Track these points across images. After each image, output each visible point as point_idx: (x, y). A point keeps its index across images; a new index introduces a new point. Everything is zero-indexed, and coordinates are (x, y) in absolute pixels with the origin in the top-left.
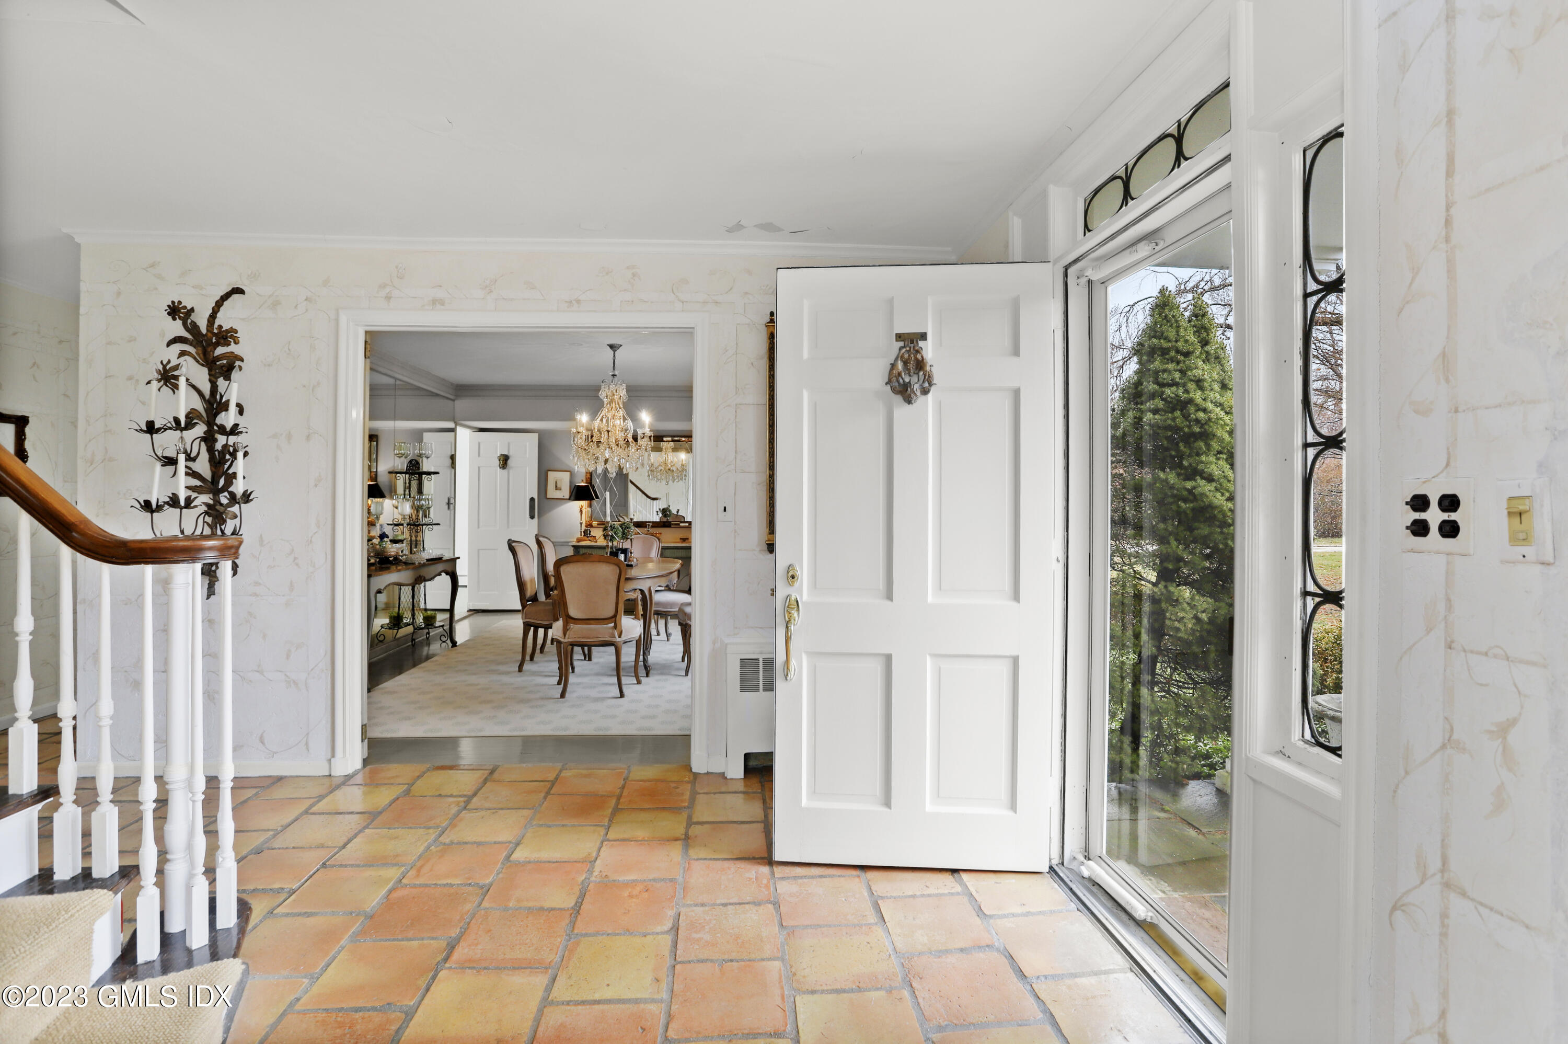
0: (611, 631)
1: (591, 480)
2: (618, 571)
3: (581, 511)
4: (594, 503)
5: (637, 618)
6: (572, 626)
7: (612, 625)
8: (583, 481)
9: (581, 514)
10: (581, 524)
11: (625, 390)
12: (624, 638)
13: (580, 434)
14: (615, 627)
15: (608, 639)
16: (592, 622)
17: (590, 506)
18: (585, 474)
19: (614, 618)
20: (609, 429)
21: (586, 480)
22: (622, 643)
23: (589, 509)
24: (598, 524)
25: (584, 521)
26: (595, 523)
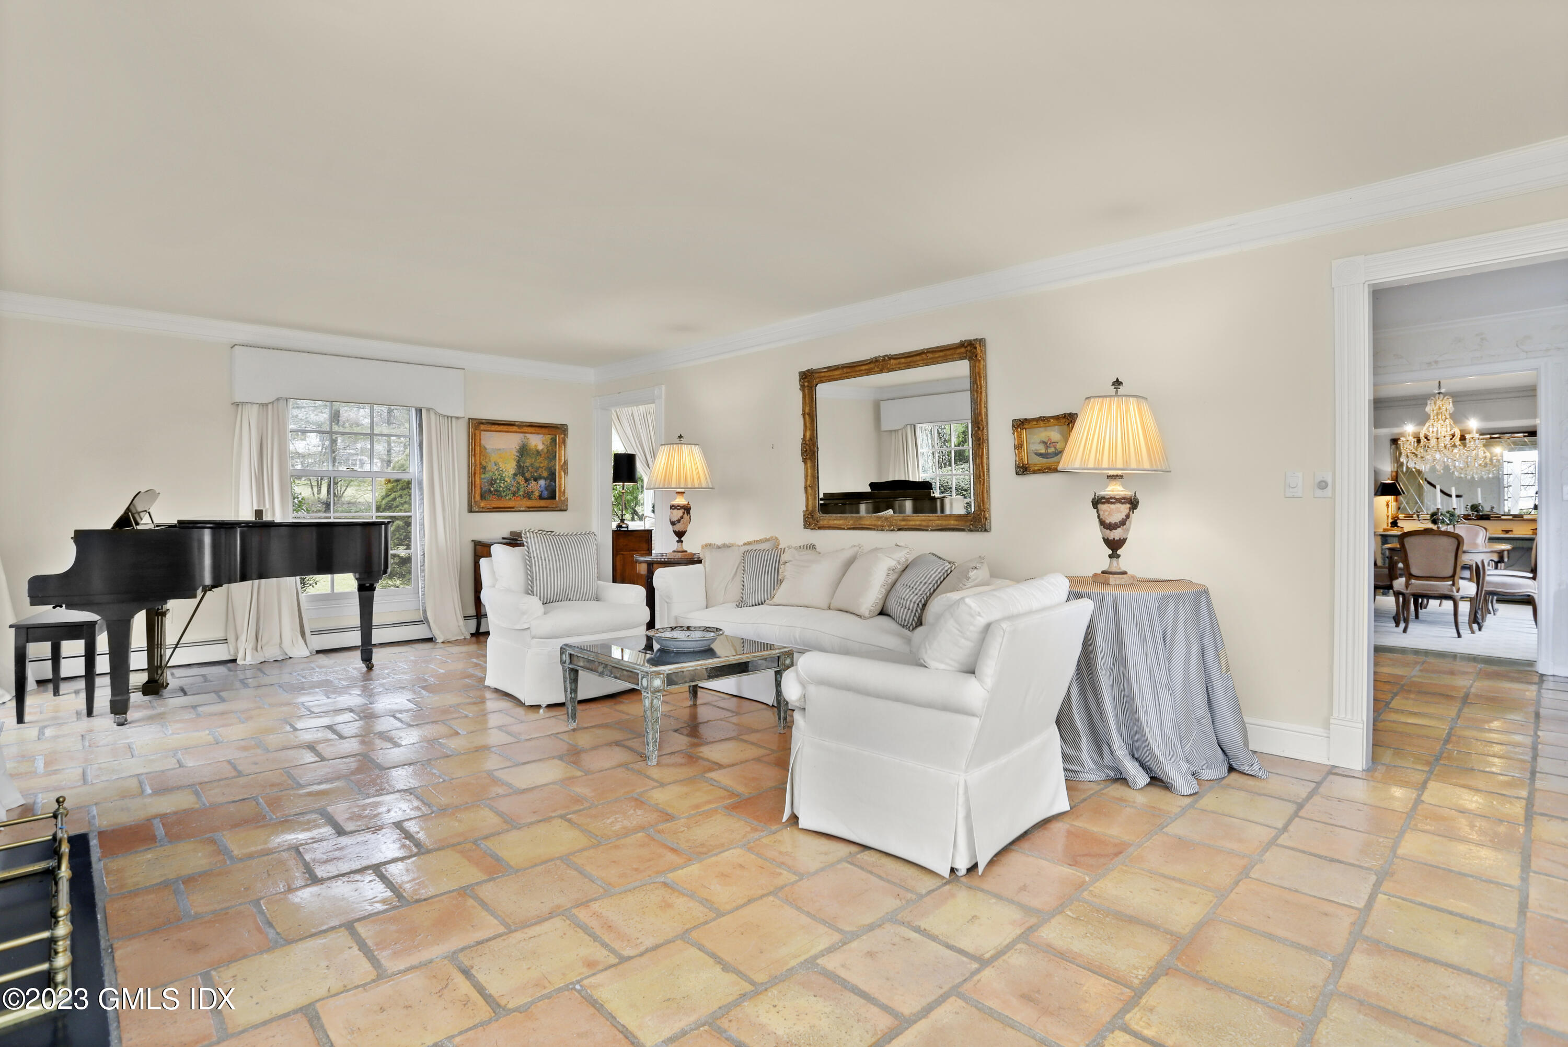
0: (1449, 587)
1: (1397, 477)
2: (1457, 543)
3: (1388, 505)
4: (1401, 498)
5: (1473, 582)
6: (1413, 581)
7: (1451, 583)
8: (1389, 479)
9: (1388, 508)
10: (1388, 516)
11: (1451, 404)
12: (1461, 593)
13: (1409, 443)
14: (1453, 585)
15: (1446, 592)
16: (1432, 579)
17: (1396, 500)
18: (1390, 473)
19: (1452, 577)
20: (1439, 436)
21: (1392, 478)
22: (1459, 597)
23: (1395, 503)
24: (1405, 517)
25: (1390, 514)
26: (1401, 516)
